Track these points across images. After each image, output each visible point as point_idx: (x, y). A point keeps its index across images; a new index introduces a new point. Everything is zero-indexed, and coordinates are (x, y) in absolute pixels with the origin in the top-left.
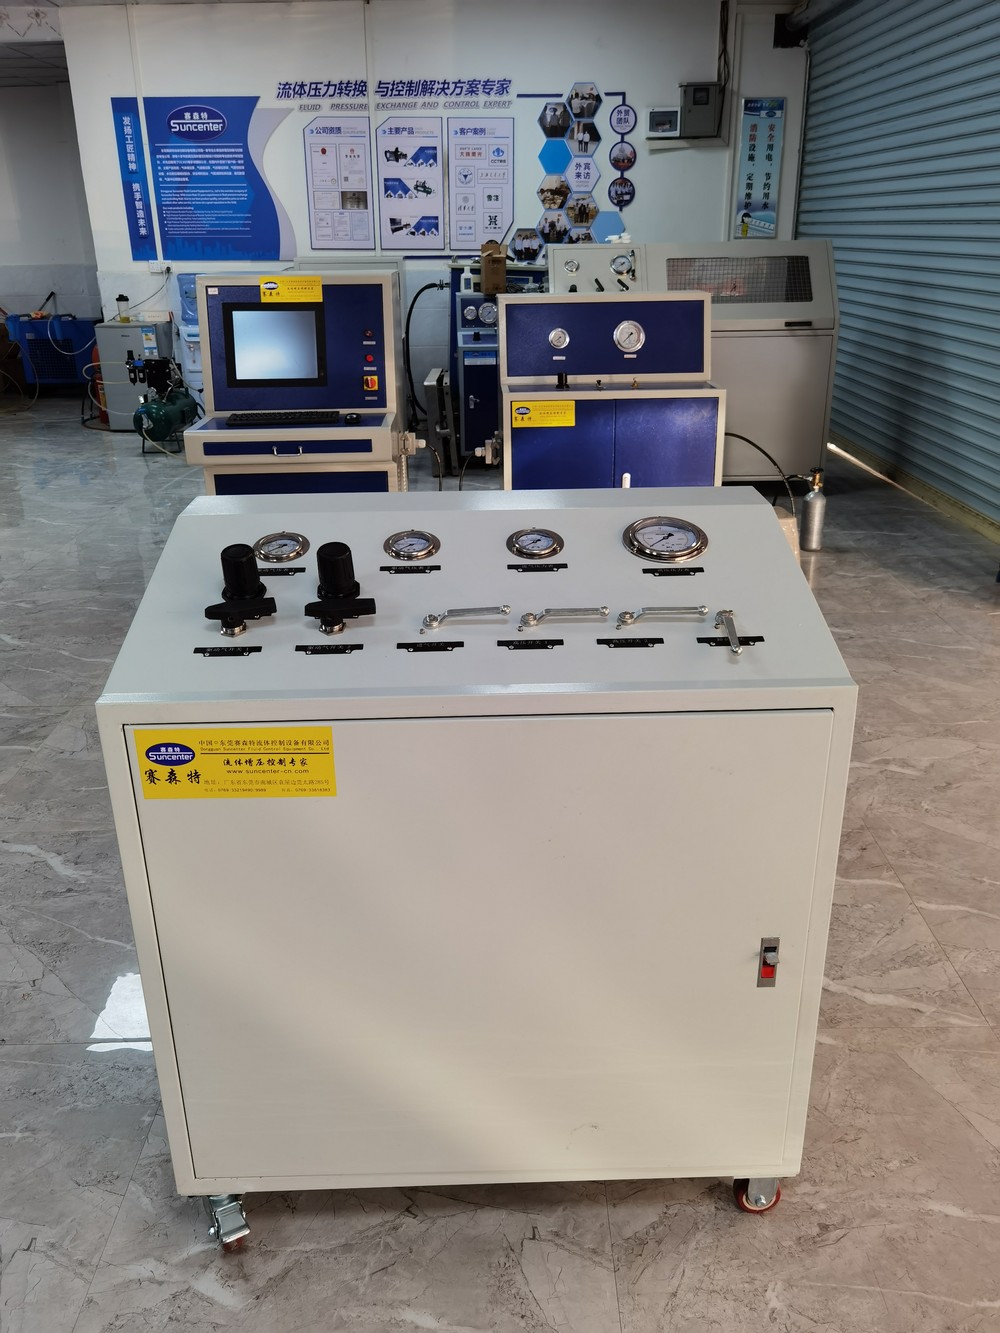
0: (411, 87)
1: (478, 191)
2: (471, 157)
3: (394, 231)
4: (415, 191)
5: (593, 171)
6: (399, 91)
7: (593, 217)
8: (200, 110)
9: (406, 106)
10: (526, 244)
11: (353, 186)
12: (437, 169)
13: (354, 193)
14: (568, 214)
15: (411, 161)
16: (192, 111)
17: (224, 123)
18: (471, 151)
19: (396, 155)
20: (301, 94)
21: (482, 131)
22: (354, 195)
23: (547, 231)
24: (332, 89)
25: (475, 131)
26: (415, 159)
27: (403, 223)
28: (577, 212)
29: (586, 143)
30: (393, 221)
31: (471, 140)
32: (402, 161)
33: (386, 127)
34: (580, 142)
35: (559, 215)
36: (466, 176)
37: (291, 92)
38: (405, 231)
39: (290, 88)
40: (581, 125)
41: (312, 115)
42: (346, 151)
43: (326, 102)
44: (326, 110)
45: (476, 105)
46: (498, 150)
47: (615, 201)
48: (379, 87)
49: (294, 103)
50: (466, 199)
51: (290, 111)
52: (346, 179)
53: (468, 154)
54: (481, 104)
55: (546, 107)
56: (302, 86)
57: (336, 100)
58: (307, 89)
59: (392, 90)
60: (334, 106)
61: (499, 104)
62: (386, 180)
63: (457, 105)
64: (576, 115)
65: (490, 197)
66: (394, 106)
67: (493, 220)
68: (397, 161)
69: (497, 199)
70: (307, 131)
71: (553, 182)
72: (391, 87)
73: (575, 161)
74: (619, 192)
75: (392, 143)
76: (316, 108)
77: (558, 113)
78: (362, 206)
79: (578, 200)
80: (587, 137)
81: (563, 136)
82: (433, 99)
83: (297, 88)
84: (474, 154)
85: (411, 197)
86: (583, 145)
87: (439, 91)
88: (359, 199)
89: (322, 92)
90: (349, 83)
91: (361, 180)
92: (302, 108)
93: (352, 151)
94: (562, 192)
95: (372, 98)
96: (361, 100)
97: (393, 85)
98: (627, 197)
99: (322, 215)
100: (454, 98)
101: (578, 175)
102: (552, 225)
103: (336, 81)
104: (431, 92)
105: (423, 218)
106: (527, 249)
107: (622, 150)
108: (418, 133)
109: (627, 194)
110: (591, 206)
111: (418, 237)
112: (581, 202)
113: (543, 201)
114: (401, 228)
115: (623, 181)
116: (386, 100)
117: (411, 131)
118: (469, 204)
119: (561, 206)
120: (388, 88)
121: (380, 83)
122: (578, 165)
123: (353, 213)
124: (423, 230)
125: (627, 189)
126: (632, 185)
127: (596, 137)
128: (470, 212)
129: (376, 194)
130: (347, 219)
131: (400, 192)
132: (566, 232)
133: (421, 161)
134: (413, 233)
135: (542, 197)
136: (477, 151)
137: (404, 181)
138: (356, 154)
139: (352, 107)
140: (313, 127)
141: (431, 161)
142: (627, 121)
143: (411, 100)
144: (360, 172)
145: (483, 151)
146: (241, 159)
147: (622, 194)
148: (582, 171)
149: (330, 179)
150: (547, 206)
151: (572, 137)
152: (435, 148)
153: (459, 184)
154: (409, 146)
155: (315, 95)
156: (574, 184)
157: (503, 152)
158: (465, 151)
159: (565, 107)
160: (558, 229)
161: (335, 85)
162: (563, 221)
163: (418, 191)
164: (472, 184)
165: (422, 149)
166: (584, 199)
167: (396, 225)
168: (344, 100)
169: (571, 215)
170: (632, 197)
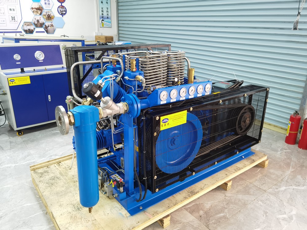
1: (5, 7)
5: (51, 3)
10: (29, 27)
23: (36, 23)
28: (47, 16)
47: (60, 13)
65: (11, 9)
67: (13, 18)
69: (14, 10)
71: (36, 5)
74: (61, 11)
94: (40, 9)
98: (64, 12)
102: (38, 21)
106: (29, 30)
109: (64, 11)
113: (33, 12)
115: (63, 7)
119: (41, 14)
125: (64, 10)
126: (65, 8)
128: (3, 15)
132: (43, 24)
135: (33, 11)
147: (62, 11)
148: (47, 2)
156: (44, 6)
160: (40, 22)
169: (45, 17)
170: (66, 12)
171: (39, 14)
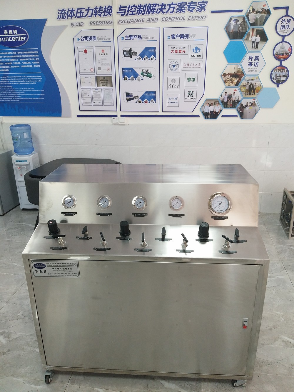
0: (140, 8)
1: (181, 76)
2: (178, 53)
3: (128, 100)
4: (142, 76)
5: (260, 62)
6: (133, 11)
7: (258, 92)
8: (13, 28)
9: (137, 21)
10: (212, 108)
11: (104, 72)
12: (155, 62)
13: (104, 77)
14: (241, 90)
15: (139, 57)
16: (8, 29)
17: (26, 36)
18: (178, 50)
19: (130, 53)
20: (71, 16)
21: (187, 36)
22: (104, 78)
23: (226, 100)
24: (90, 12)
25: (182, 36)
26: (142, 55)
27: (134, 95)
28: (247, 88)
29: (257, 43)
30: (128, 94)
31: (179, 42)
32: (134, 57)
33: (124, 35)
34: (253, 42)
35: (235, 90)
36: (174, 66)
37: (66, 15)
38: (135, 100)
39: (65, 13)
40: (255, 31)
41: (79, 29)
42: (99, 51)
43: (86, 21)
44: (86, 26)
45: (183, 18)
46: (196, 49)
47: (275, 81)
48: (120, 10)
49: (67, 22)
50: (174, 81)
51: (64, 27)
52: (99, 69)
53: (176, 52)
54: (186, 18)
55: (231, 19)
56: (72, 11)
57: (93, 19)
58: (75, 12)
59: (128, 11)
60: (91, 23)
61: (198, 18)
62: (123, 69)
63: (170, 19)
64: (252, 24)
65: (189, 79)
66: (129, 21)
67: (191, 94)
68: (131, 57)
69: (194, 81)
70: (76, 39)
71: (232, 69)
72: (127, 9)
73: (249, 55)
74: (278, 75)
75: (127, 45)
76: (81, 24)
77: (239, 23)
78: (109, 85)
79: (248, 80)
80: (258, 39)
81: (241, 38)
82: (155, 16)
83: (69, 12)
84: (180, 51)
85: (139, 80)
86: (255, 44)
87: (159, 11)
88: (107, 81)
89: (85, 14)
90: (101, 7)
91: (108, 69)
92: (73, 25)
93: (103, 51)
94: (238, 75)
95: (116, 16)
96: (108, 18)
97: (129, 8)
98: (283, 79)
99: (85, 90)
100: (168, 15)
101: (250, 64)
102: (230, 97)
103: (92, 7)
104: (153, 12)
105: (146, 92)
106: (212, 112)
107: (282, 48)
108: (144, 38)
109: (284, 76)
110: (258, 84)
111: (143, 104)
112: (251, 82)
113: (225, 81)
114: (133, 99)
115: (282, 68)
116: (125, 18)
117: (140, 38)
118: (176, 84)
119: (237, 85)
120: (125, 10)
121: (121, 7)
122: (251, 58)
123: (104, 90)
124: (146, 100)
125: (284, 74)
126: (288, 70)
127: (264, 37)
128: (176, 88)
129: (117, 77)
130: (100, 93)
131: (132, 77)
132: (238, 101)
133: (146, 56)
134: (140, 102)
135: (224, 79)
136: (182, 50)
137: (135, 70)
138: (105, 53)
139: (103, 23)
140: (79, 36)
141: (152, 57)
142: (288, 27)
143: (141, 17)
144: (108, 64)
145: (186, 49)
146: (37, 57)
147: (280, 76)
148: (253, 61)
149: (90, 68)
150: (227, 84)
151: (248, 39)
152: (155, 48)
153: (170, 71)
154: (138, 47)
155: (80, 17)
156: (246, 70)
157: (200, 50)
158: (174, 50)
159: (244, 19)
160: (233, 99)
161: (92, 10)
162: (237, 94)
163: (144, 75)
164: (178, 71)
165: (147, 49)
166: (253, 80)
167: (129, 97)
168: (98, 19)
169: (243, 90)
170: (287, 79)
171: (234, 84)
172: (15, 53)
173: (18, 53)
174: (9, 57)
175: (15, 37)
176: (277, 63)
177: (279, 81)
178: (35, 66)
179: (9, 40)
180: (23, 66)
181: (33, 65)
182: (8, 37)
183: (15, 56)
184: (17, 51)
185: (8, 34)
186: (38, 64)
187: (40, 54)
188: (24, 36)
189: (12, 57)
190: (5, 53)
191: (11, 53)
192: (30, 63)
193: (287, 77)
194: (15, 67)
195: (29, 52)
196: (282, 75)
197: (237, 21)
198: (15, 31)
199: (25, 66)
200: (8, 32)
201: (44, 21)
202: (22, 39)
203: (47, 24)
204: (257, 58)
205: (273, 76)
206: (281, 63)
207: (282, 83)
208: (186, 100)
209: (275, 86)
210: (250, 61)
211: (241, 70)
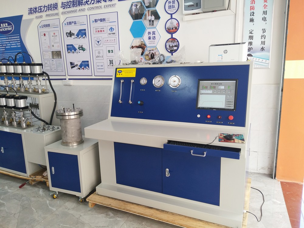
0: (74, 3)
2: (100, 33)
3: (72, 68)
4: (79, 50)
6: (70, 5)
8: (5, 23)
9: (72, 11)
11: (56, 49)
12: (86, 39)
13: (56, 52)
15: (76, 36)
16: (3, 23)
17: (12, 27)
18: (100, 30)
19: (70, 34)
20: (36, 12)
21: (104, 20)
24: (46, 8)
25: (101, 20)
26: (78, 35)
27: (75, 64)
28: (150, 57)
29: (153, 21)
30: (71, 63)
31: (99, 24)
32: (73, 37)
33: (66, 22)
34: (150, 21)
36: (98, 42)
37: (33, 11)
38: (76, 68)
39: (32, 10)
40: (150, 12)
41: (40, 20)
42: (52, 34)
43: (44, 14)
44: (44, 18)
45: (101, 7)
46: (111, 28)
47: (169, 50)
48: (62, 5)
49: (33, 16)
50: (99, 53)
51: (32, 20)
52: (53, 46)
54: (103, 7)
55: (132, 4)
56: (36, 8)
57: (48, 13)
58: (37, 9)
59: (67, 5)
60: (47, 15)
61: (110, 6)
62: (67, 45)
63: (93, 8)
64: (147, 7)
66: (68, 12)
67: (111, 62)
68: (71, 37)
70: (39, 27)
71: (137, 42)
72: (66, 4)
73: (148, 31)
74: (171, 46)
75: (68, 29)
76: (41, 17)
77: (138, 7)
78: (59, 57)
80: (153, 18)
81: (141, 18)
82: (83, 7)
83: (34, 9)
85: (77, 53)
86: (151, 22)
87: (85, 3)
88: (57, 54)
89: (43, 10)
90: (51, 5)
91: (58, 46)
92: (37, 17)
93: (54, 34)
95: (60, 10)
96: (56, 11)
97: (67, 3)
98: (175, 48)
99: (46, 61)
100: (92, 6)
101: (150, 38)
103: (47, 5)
104: (82, 4)
105: (83, 62)
107: (172, 23)
108: (78, 23)
109: (175, 46)
111: (81, 70)
112: (151, 52)
114: (74, 67)
116: (66, 10)
117: (75, 23)
118: (101, 55)
119: (142, 54)
120: (65, 5)
121: (62, 3)
122: (149, 33)
123: (56, 60)
124: (83, 67)
125: (175, 44)
126: (178, 41)
127: (157, 17)
128: (101, 58)
129: (64, 51)
130: (55, 63)
131: (73, 51)
133: (80, 36)
134: (79, 69)
136: (102, 30)
137: (75, 46)
138: (56, 35)
139: (53, 15)
140: (40, 25)
141: (84, 36)
142: (174, 7)
143: (75, 8)
144: (58, 43)
145: (105, 29)
146: (19, 40)
147: (173, 46)
149: (47, 46)
151: (145, 19)
152: (85, 30)
153: (96, 46)
154: (75, 30)
155: (40, 12)
156: (147, 42)
157: (113, 29)
158: (97, 30)
159: (141, 3)
161: (47, 6)
163: (80, 49)
164: (101, 45)
165: (80, 31)
166: (153, 50)
167: (73, 65)
168: (50, 12)
169: (147, 58)
170: (178, 48)
172: (8, 38)
173: (9, 38)
174: (4, 41)
175: (6, 28)
176: (169, 36)
177: (172, 50)
178: (18, 46)
179: (4, 30)
180: (12, 47)
181: (17, 45)
182: (3, 28)
183: (7, 40)
184: (8, 37)
185: (3, 26)
186: (19, 45)
187: (20, 38)
188: (11, 27)
189: (6, 41)
190: (3, 39)
191: (5, 38)
192: (15, 44)
193: (178, 46)
194: (8, 47)
195: (14, 37)
196: (174, 45)
197: (137, 5)
198: (7, 24)
199: (13, 47)
200: (3, 25)
201: (21, 16)
202: (10, 29)
203: (24, 18)
204: (154, 33)
205: (168, 47)
206: (172, 36)
207: (175, 52)
208: (109, 67)
209: (170, 54)
210: (149, 36)
211: (143, 43)
